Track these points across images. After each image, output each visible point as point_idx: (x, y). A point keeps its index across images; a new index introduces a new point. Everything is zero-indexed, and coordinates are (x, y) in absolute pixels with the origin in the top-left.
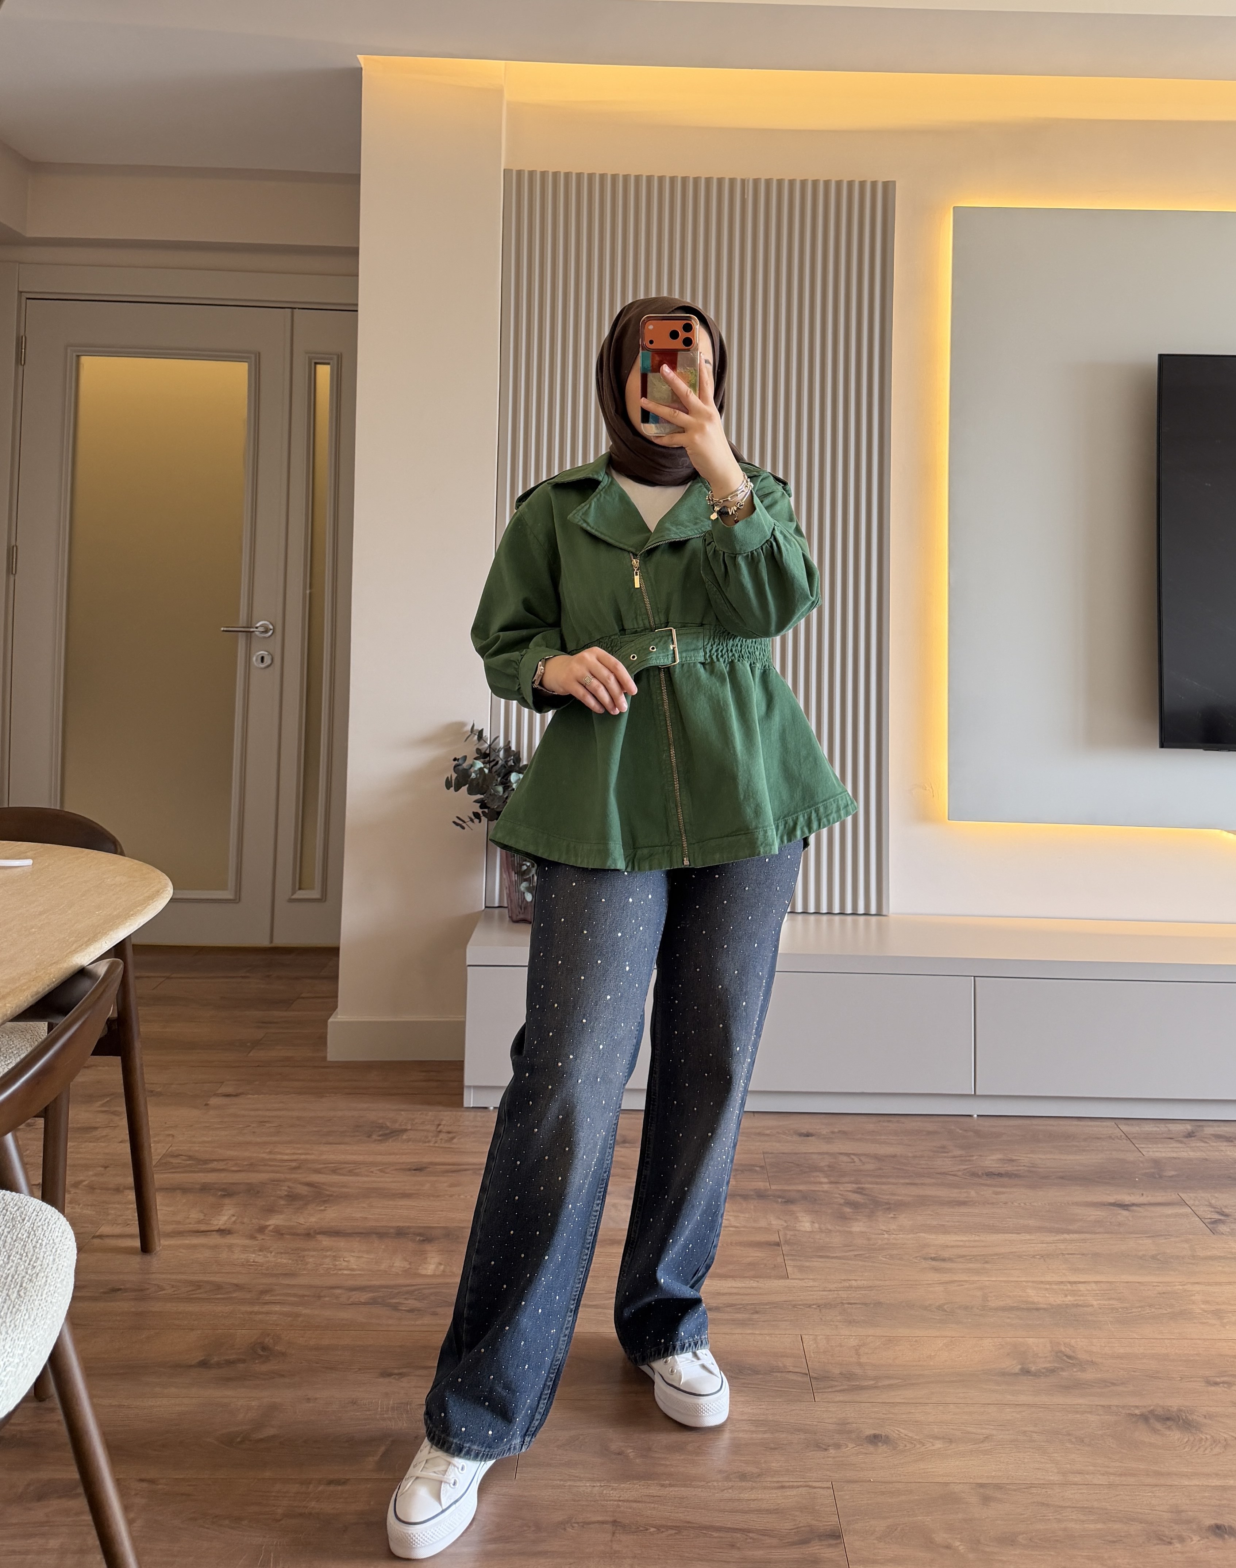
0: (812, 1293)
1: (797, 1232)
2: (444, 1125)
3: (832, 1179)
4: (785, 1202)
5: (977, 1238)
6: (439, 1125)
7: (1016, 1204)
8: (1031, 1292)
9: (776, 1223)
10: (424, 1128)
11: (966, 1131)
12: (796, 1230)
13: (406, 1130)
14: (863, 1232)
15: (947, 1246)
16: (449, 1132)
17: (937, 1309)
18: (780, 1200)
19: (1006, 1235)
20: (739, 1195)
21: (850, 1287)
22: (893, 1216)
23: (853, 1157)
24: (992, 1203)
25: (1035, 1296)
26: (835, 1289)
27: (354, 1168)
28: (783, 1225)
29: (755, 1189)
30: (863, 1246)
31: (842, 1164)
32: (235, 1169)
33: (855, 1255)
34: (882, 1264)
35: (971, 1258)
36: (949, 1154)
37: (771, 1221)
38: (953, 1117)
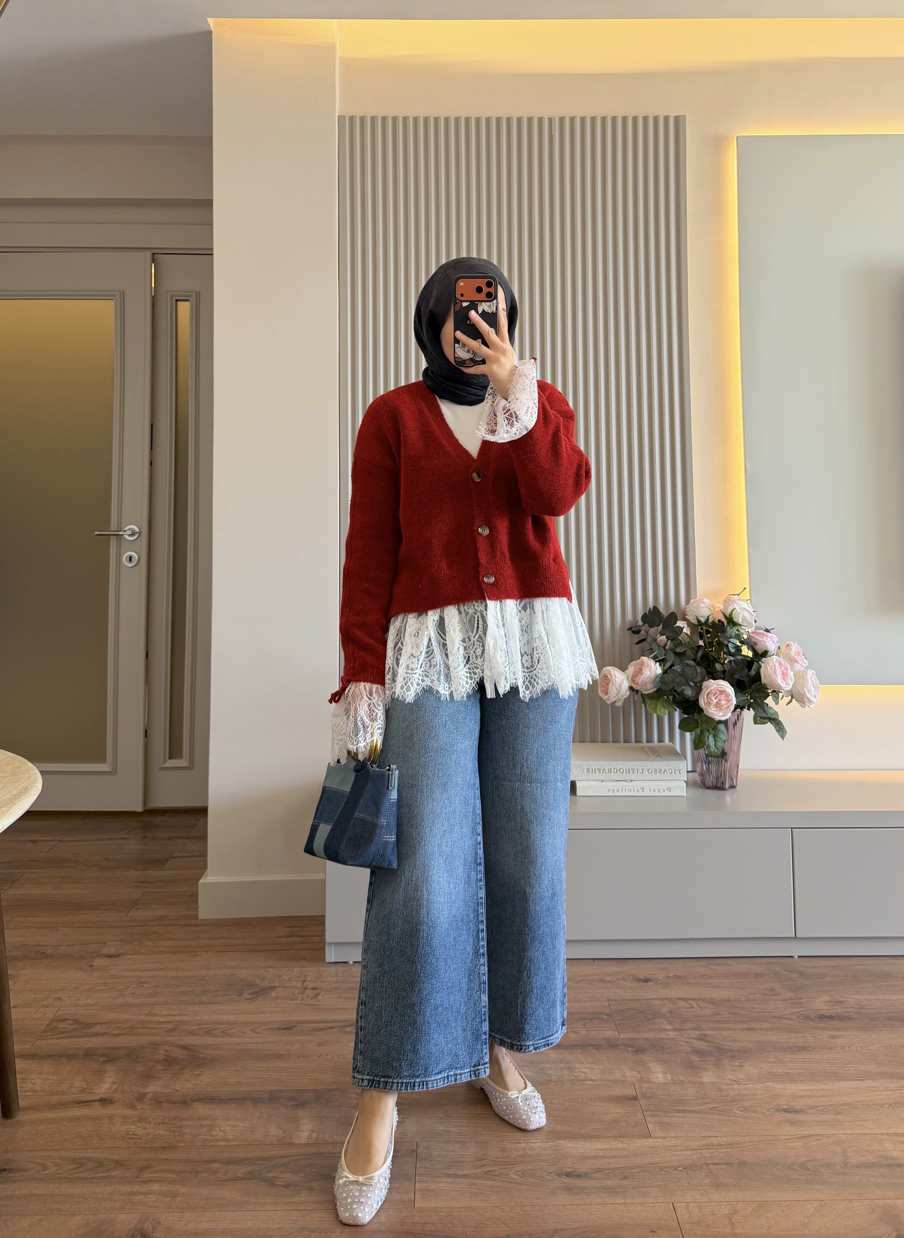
0: (676, 1153)
1: (651, 1084)
2: (309, 981)
3: (676, 1026)
4: (636, 1051)
5: (823, 1087)
6: (305, 981)
7: (852, 1048)
8: (888, 1146)
9: (631, 1074)
10: (291, 985)
11: (790, 972)
12: (650, 1082)
13: (274, 987)
14: (714, 1083)
15: (797, 1097)
16: (314, 989)
17: (799, 1167)
18: (630, 1049)
19: (851, 1082)
20: (592, 1046)
21: (712, 1145)
22: (737, 1064)
23: (691, 1002)
24: (831, 1048)
25: (892, 1150)
26: (698, 1148)
27: (227, 1029)
28: (637, 1077)
29: (606, 1039)
30: (717, 1098)
31: (682, 1009)
32: (116, 1032)
33: (711, 1109)
34: (737, 1117)
35: (823, 1109)
36: (780, 997)
37: (625, 1073)
38: (776, 958)
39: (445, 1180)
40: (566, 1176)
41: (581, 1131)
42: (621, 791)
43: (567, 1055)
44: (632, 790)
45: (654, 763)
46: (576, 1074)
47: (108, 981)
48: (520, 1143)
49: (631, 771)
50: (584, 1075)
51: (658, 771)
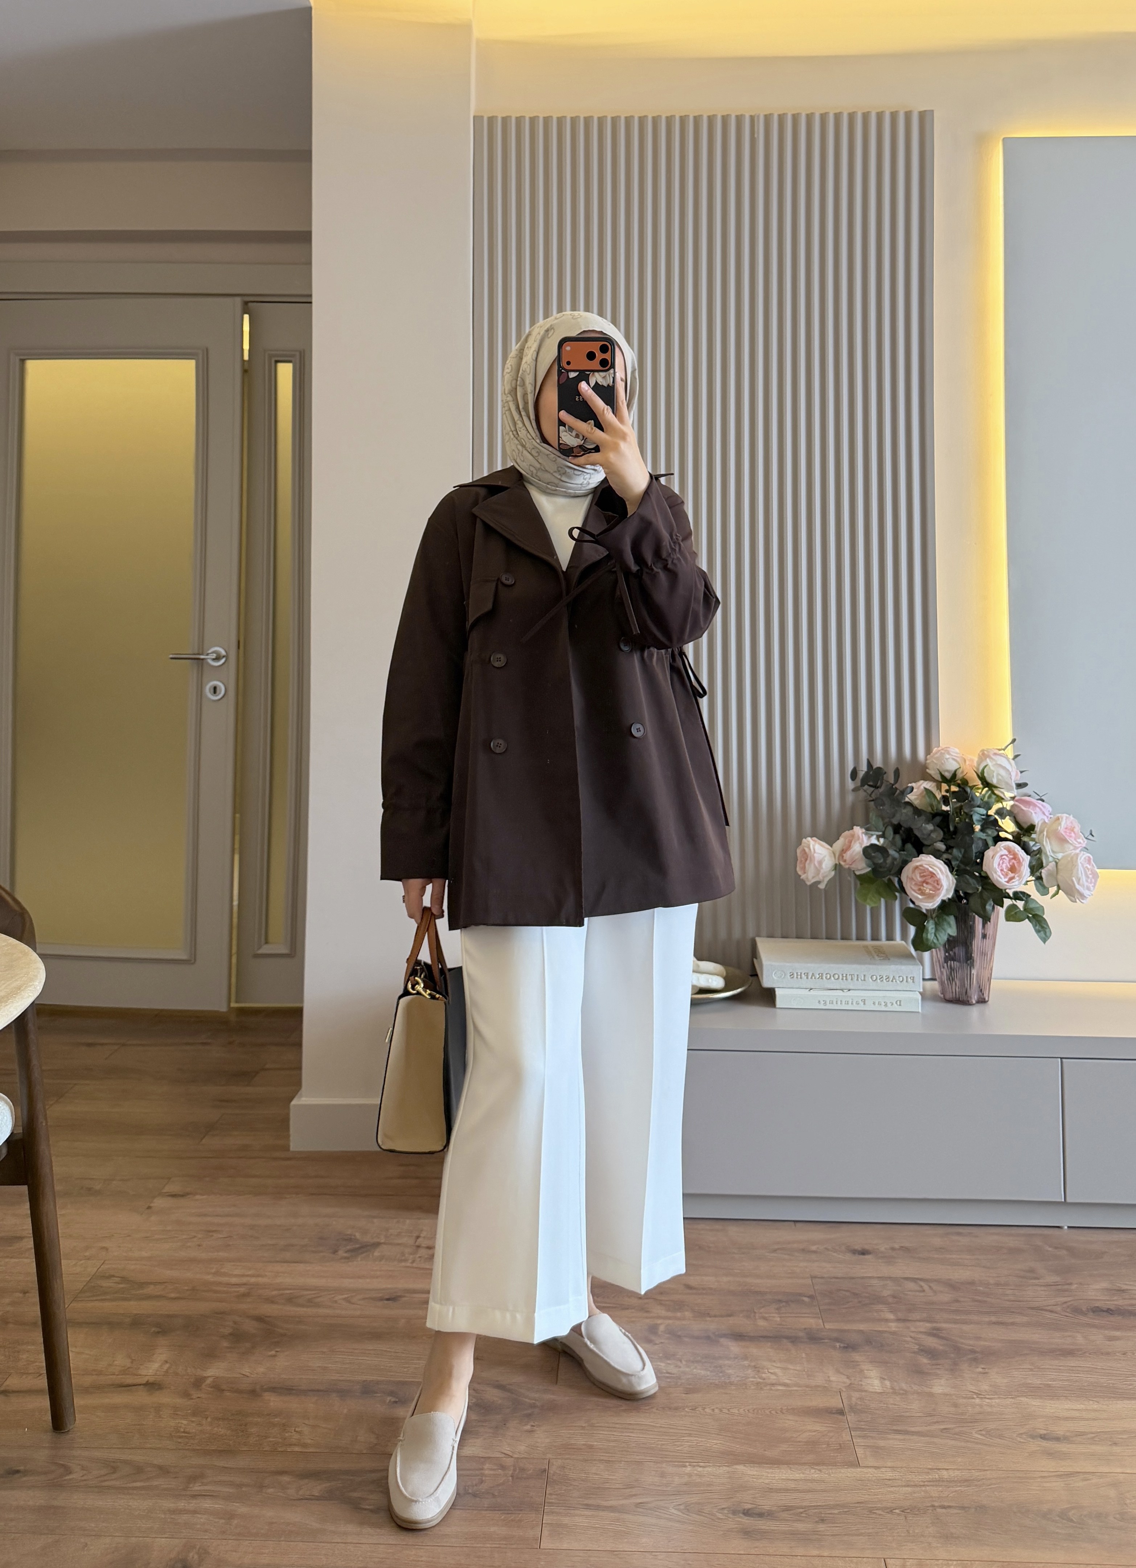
0: (892, 1489)
1: (863, 1394)
2: (422, 1237)
3: (900, 1315)
4: (844, 1347)
6: (418, 1237)
9: (837, 1379)
10: (400, 1241)
11: (1056, 1248)
12: (862, 1391)
13: (378, 1244)
14: (947, 1395)
15: (1059, 1418)
17: (1059, 1516)
18: (838, 1345)
20: (787, 1338)
21: (941, 1480)
22: (979, 1370)
23: (922, 1284)
24: (1108, 1354)
26: (922, 1484)
27: (313, 1296)
28: (844, 1383)
29: (805, 1329)
30: (950, 1416)
31: (909, 1293)
32: (173, 1295)
33: (942, 1430)
34: (977, 1443)
35: (1094, 1437)
36: (1041, 1281)
37: (829, 1377)
38: (1037, 1229)
39: (582, 1513)
40: (744, 1514)
41: (768, 1453)
42: (835, 1002)
43: (753, 1350)
44: (850, 1002)
45: (879, 967)
46: (764, 1375)
47: (169, 1228)
48: (685, 1466)
49: (849, 977)
50: (773, 1377)
51: (885, 978)
